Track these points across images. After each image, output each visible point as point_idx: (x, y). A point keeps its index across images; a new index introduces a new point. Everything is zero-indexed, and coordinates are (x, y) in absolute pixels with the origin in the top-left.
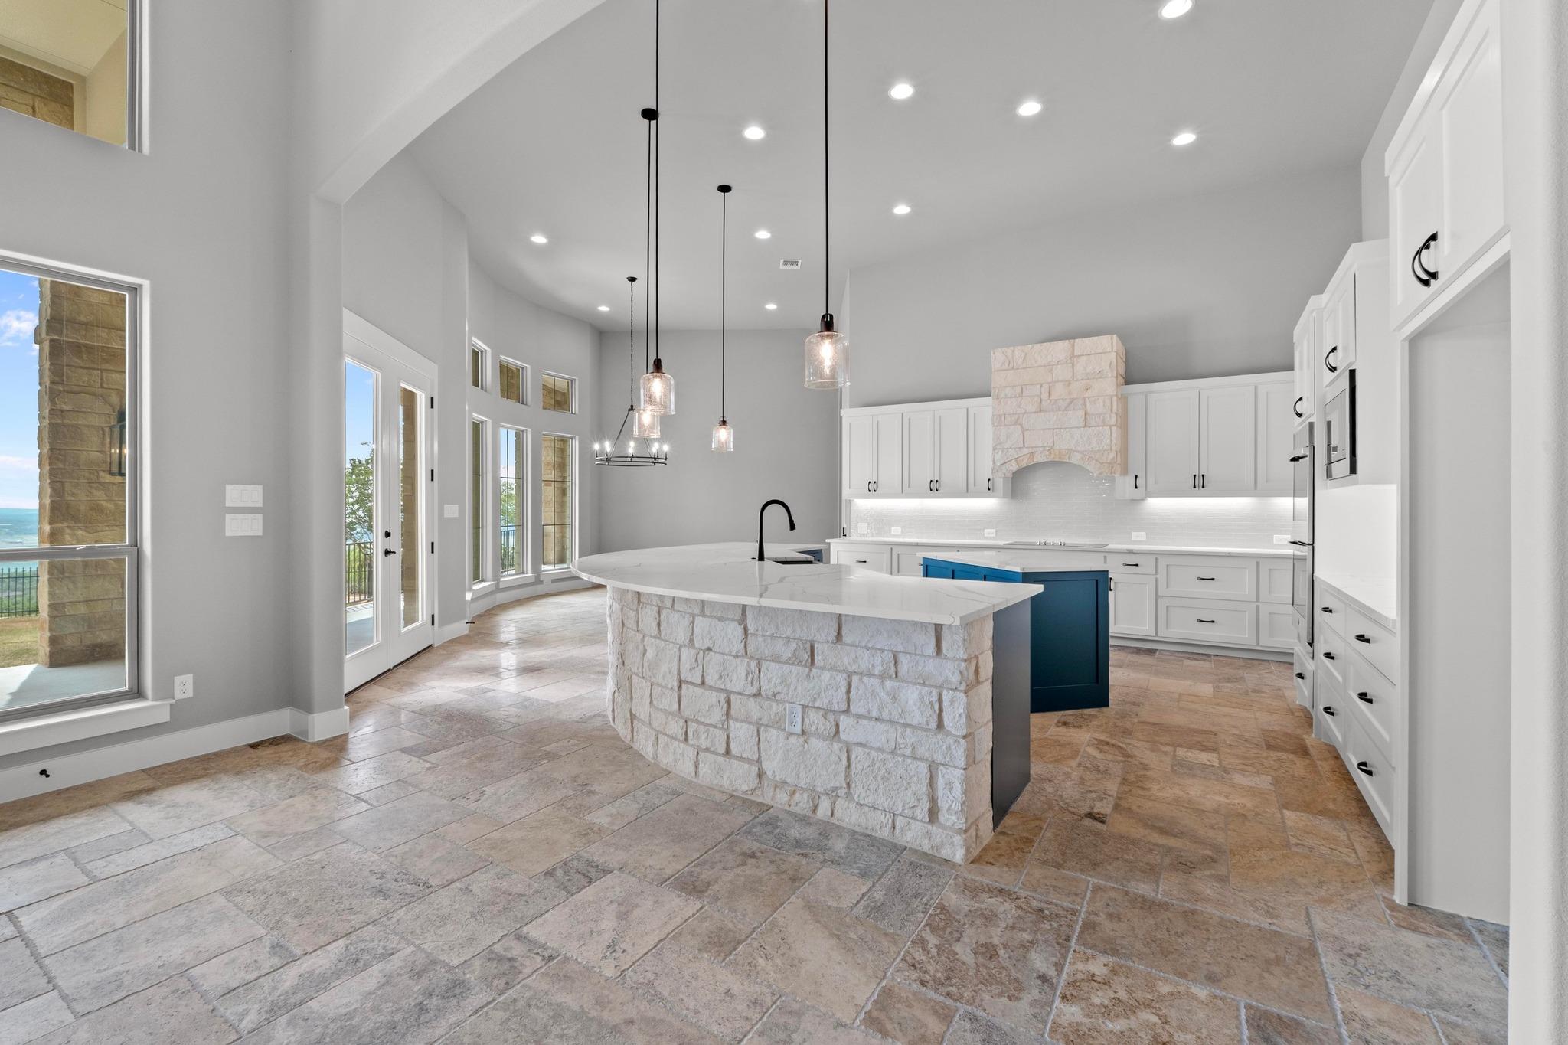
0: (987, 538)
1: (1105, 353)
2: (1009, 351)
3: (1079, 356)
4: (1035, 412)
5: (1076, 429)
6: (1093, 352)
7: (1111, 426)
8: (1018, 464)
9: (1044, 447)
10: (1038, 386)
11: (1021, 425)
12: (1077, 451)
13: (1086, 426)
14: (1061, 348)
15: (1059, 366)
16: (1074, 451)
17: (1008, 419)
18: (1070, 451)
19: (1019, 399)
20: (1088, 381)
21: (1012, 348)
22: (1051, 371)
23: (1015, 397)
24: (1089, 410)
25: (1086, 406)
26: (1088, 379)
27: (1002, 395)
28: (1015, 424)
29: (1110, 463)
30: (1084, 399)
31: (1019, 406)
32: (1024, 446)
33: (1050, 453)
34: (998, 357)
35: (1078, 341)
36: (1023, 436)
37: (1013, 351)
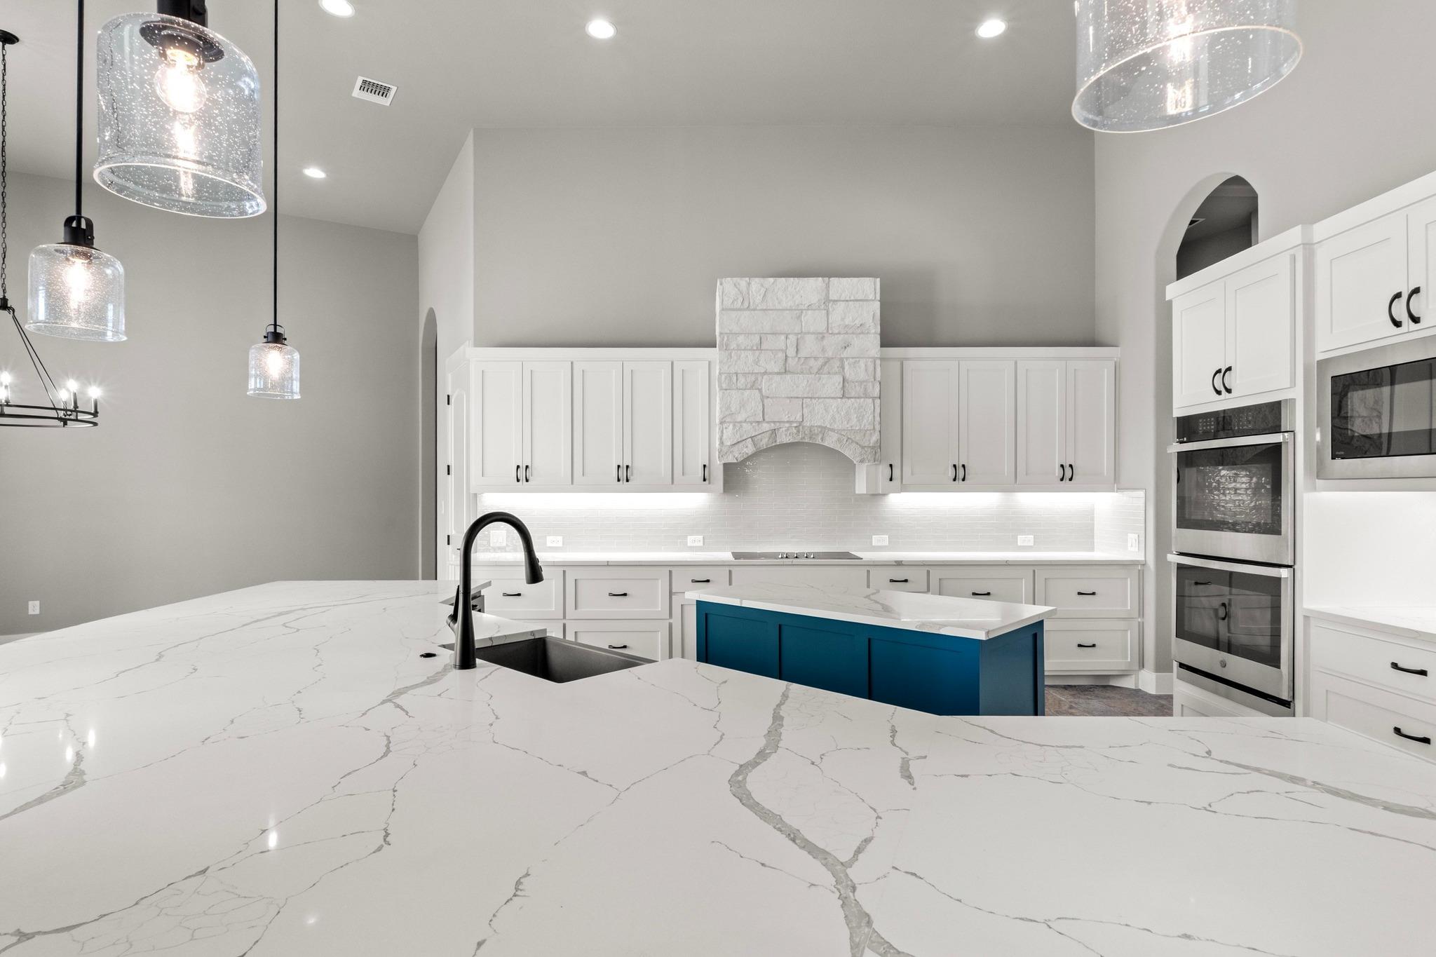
0: (692, 549)
1: (867, 300)
2: (743, 282)
3: (835, 301)
4: (778, 373)
5: (831, 400)
6: (852, 298)
7: (874, 399)
8: (755, 445)
9: (790, 422)
10: (783, 337)
11: (760, 390)
12: (833, 430)
13: (843, 396)
14: (811, 287)
15: (810, 312)
16: (829, 429)
17: (742, 380)
18: (824, 430)
19: (757, 352)
20: (846, 336)
21: (747, 279)
22: (799, 317)
23: (752, 349)
24: (847, 375)
25: (844, 369)
26: (847, 333)
27: (733, 346)
28: (752, 388)
29: (873, 448)
30: (842, 360)
31: (757, 362)
32: (764, 420)
33: (798, 431)
34: (727, 290)
35: (834, 280)
36: (763, 405)
37: (749, 284)
